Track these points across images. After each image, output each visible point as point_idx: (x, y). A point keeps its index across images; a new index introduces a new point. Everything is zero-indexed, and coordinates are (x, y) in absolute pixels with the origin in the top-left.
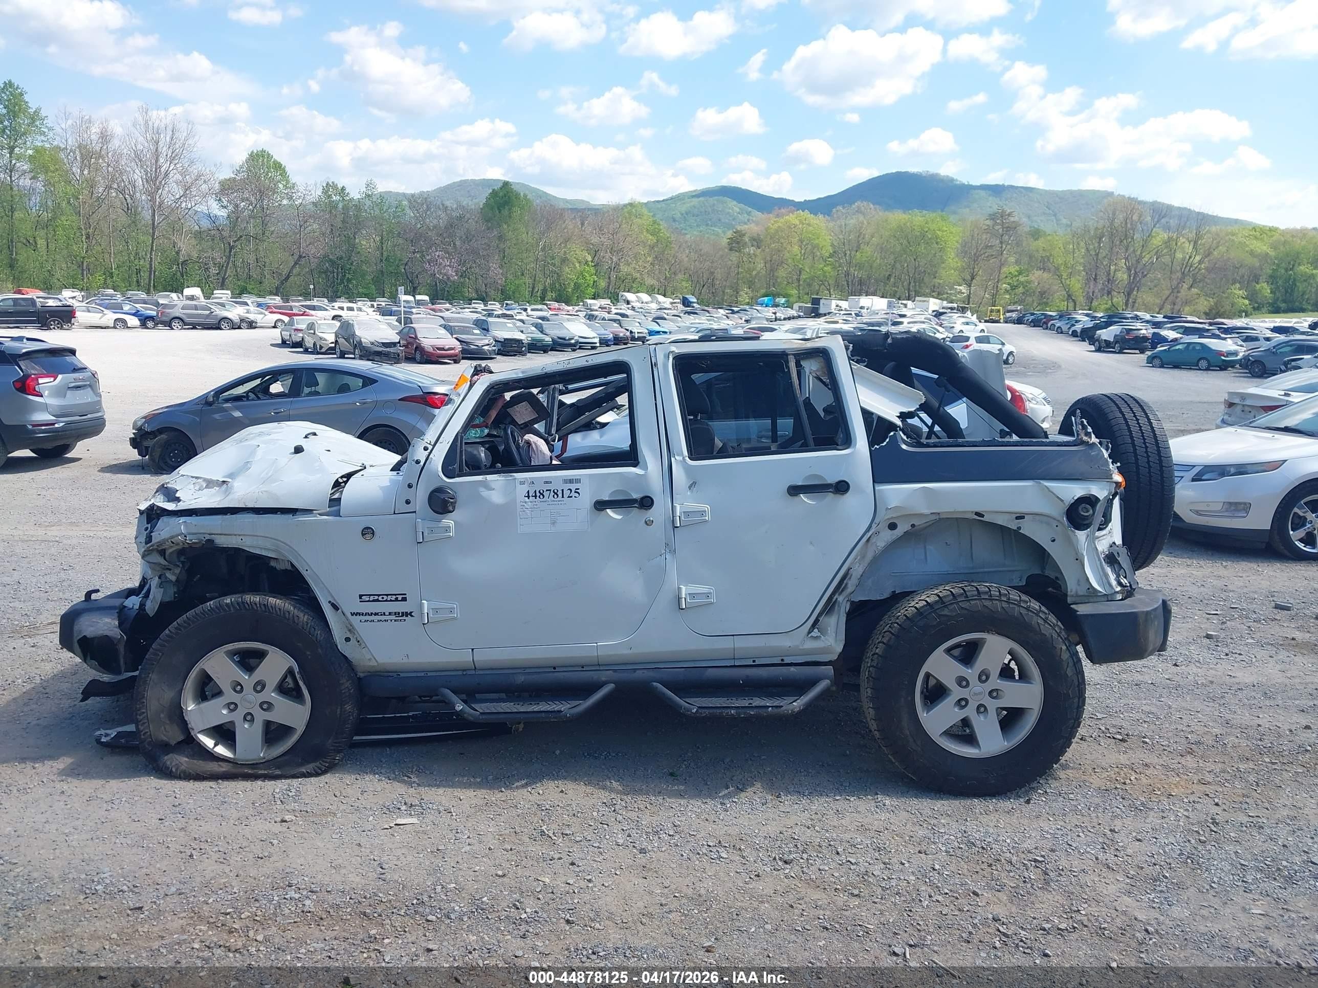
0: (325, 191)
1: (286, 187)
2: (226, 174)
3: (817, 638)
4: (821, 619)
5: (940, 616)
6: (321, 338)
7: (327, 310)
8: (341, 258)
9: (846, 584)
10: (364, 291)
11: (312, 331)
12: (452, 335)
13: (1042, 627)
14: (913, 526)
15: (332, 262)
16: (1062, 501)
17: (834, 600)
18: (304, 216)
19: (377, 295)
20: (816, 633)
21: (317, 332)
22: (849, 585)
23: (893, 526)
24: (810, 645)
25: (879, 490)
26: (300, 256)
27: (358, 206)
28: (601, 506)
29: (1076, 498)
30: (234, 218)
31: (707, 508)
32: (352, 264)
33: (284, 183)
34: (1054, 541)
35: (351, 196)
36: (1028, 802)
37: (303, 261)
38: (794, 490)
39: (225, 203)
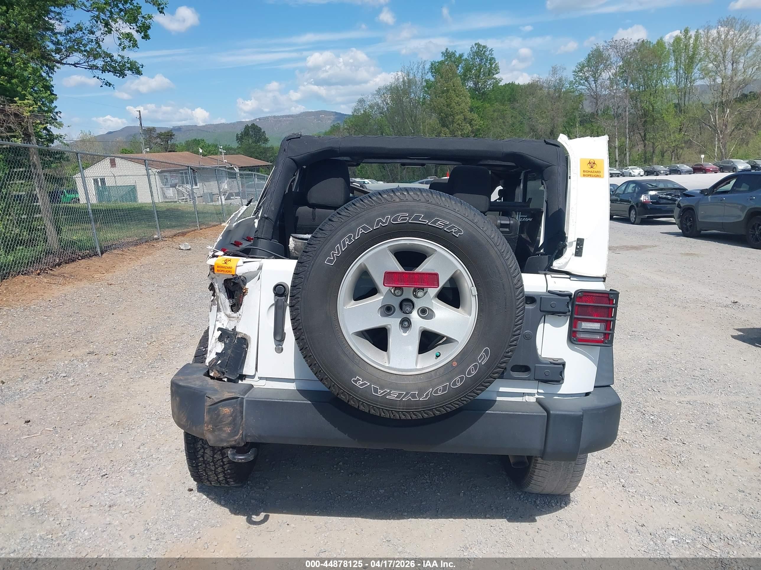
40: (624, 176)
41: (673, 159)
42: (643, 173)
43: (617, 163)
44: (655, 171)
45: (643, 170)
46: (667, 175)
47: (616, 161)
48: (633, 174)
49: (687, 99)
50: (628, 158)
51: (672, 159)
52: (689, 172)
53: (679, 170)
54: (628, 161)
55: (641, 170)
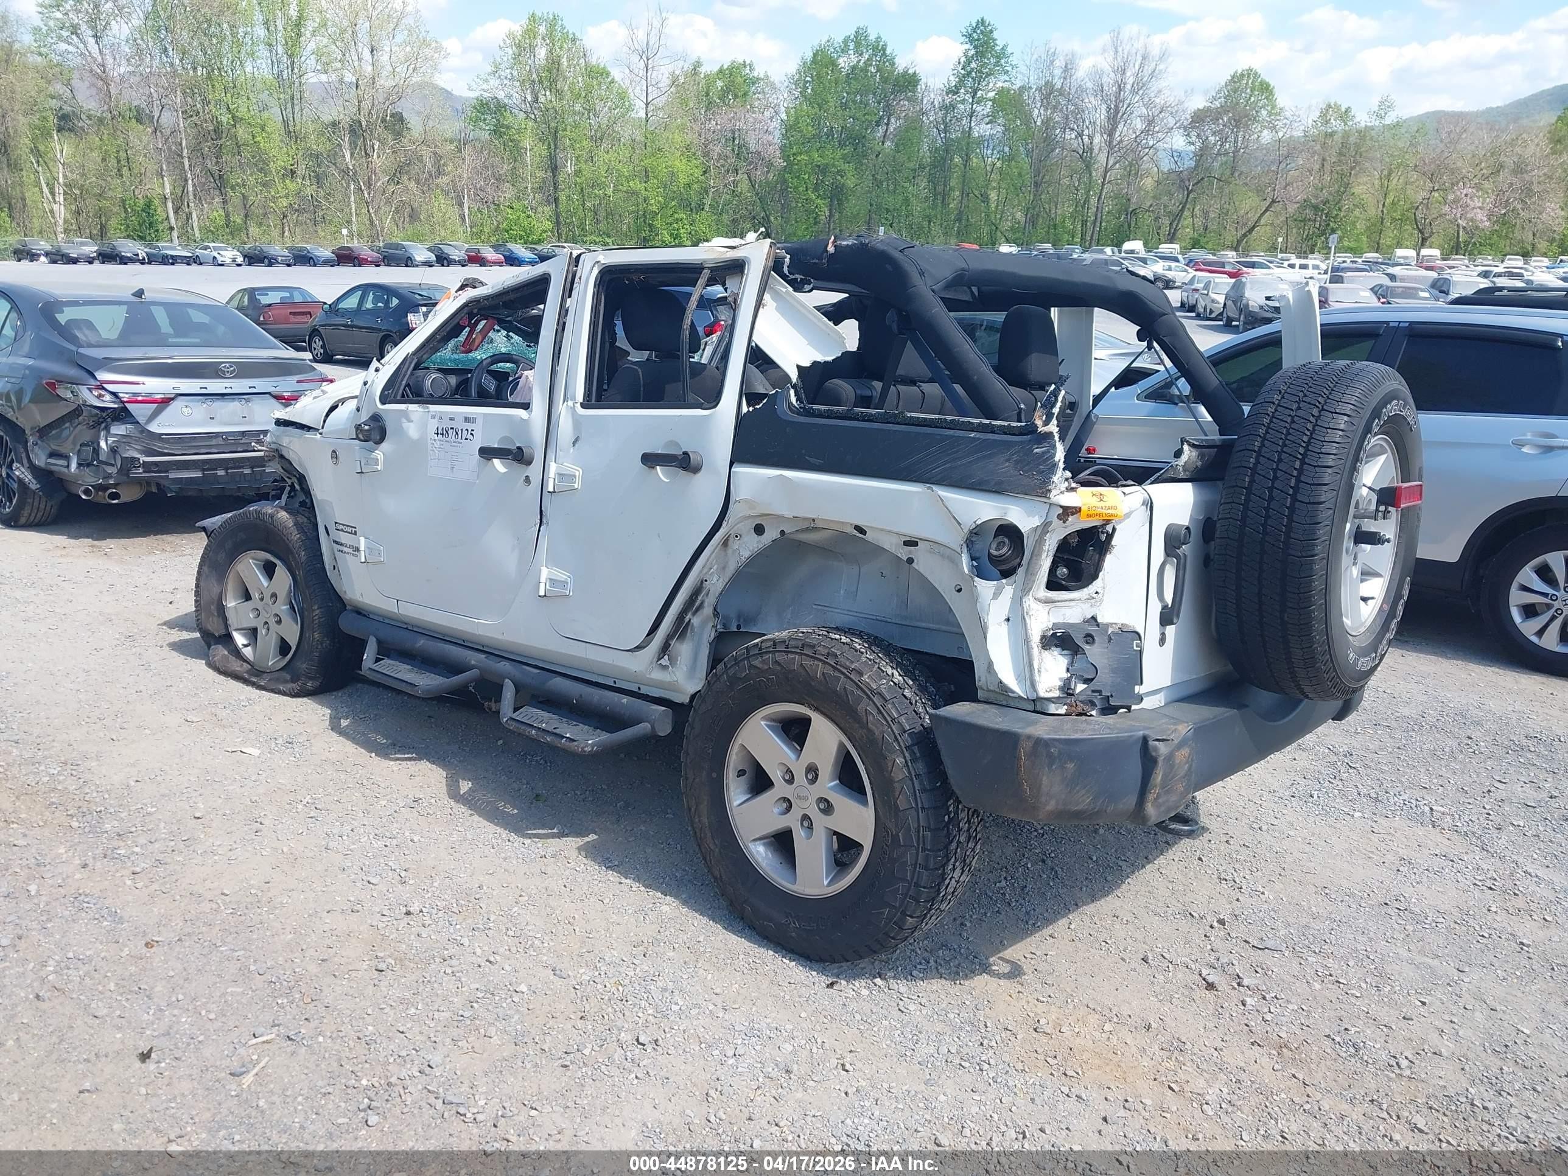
0: (1324, 116)
1: (1270, 114)
2: (1198, 103)
3: (665, 667)
4: (672, 643)
5: (751, 666)
6: (1213, 301)
7: (1269, 268)
8: (1328, 201)
9: (702, 603)
10: (1352, 245)
11: (1206, 292)
12: (1379, 299)
13: (871, 718)
14: (782, 532)
15: (1316, 208)
16: (959, 524)
17: (687, 620)
18: (1287, 151)
19: (1367, 250)
20: (665, 661)
21: (1210, 293)
22: (706, 604)
23: (759, 530)
24: (657, 675)
25: (734, 472)
26: (1273, 201)
27: (1364, 134)
28: (487, 453)
29: (979, 522)
30: (1201, 155)
31: (578, 473)
32: (1340, 210)
33: (1269, 108)
34: (959, 591)
35: (1357, 119)
36: (831, 985)
37: (1277, 207)
38: (650, 460)
39: (1194, 138)
40: (201, 264)
41: (286, 234)
42: (242, 259)
43: (175, 234)
44: (265, 257)
45: (239, 254)
46: (289, 265)
47: (172, 229)
48: (220, 259)
49: (297, 108)
50: (195, 225)
51: (284, 233)
52: (328, 263)
53: (311, 258)
54: (196, 229)
55: (235, 252)
